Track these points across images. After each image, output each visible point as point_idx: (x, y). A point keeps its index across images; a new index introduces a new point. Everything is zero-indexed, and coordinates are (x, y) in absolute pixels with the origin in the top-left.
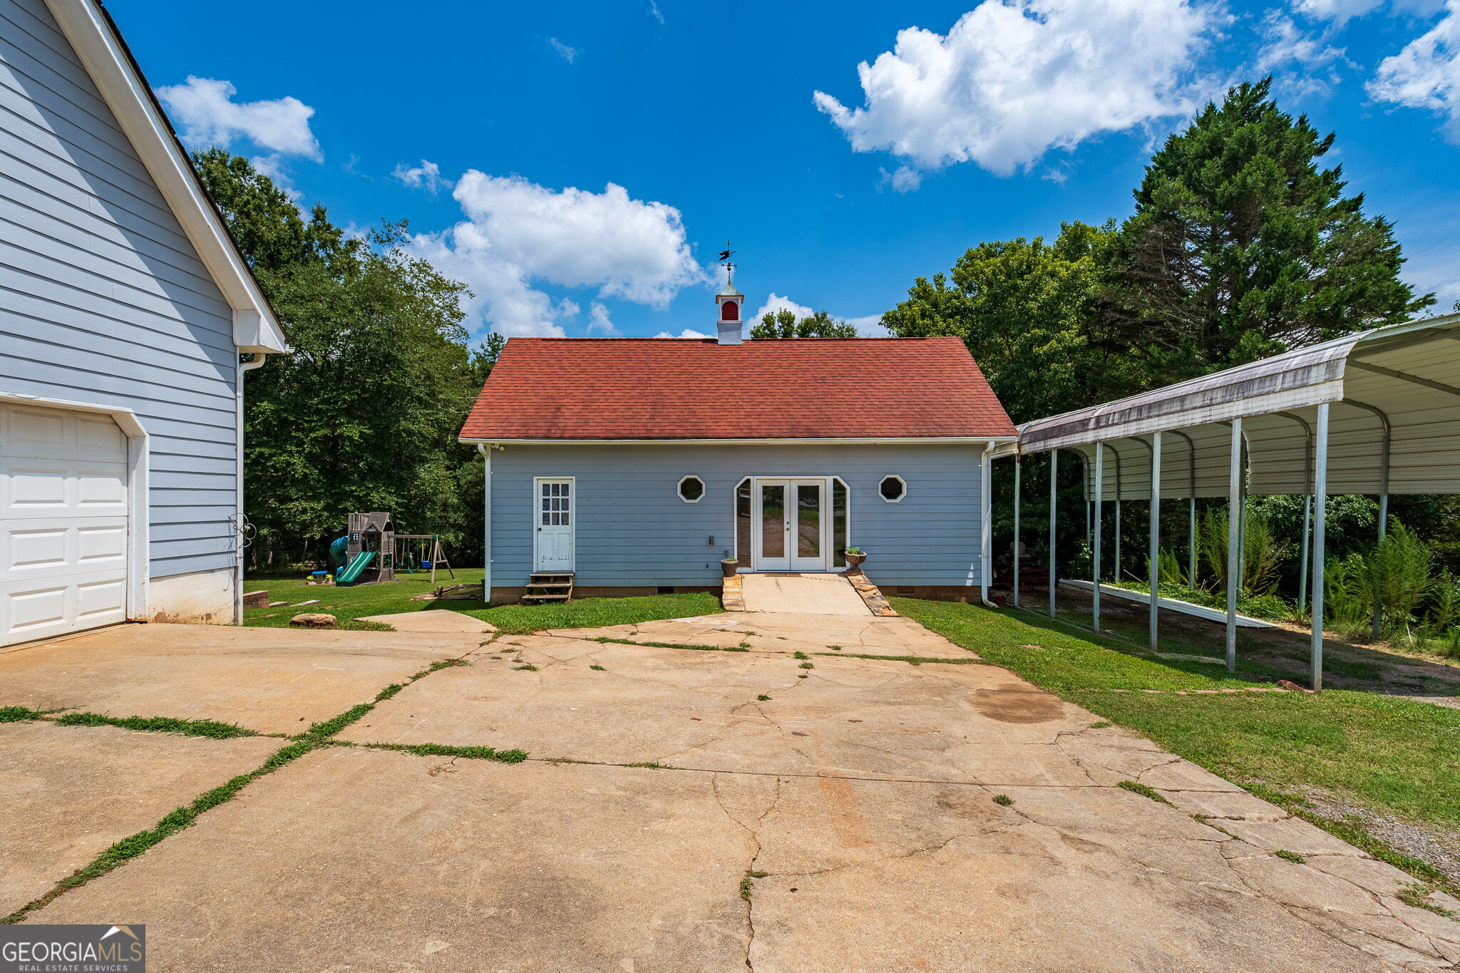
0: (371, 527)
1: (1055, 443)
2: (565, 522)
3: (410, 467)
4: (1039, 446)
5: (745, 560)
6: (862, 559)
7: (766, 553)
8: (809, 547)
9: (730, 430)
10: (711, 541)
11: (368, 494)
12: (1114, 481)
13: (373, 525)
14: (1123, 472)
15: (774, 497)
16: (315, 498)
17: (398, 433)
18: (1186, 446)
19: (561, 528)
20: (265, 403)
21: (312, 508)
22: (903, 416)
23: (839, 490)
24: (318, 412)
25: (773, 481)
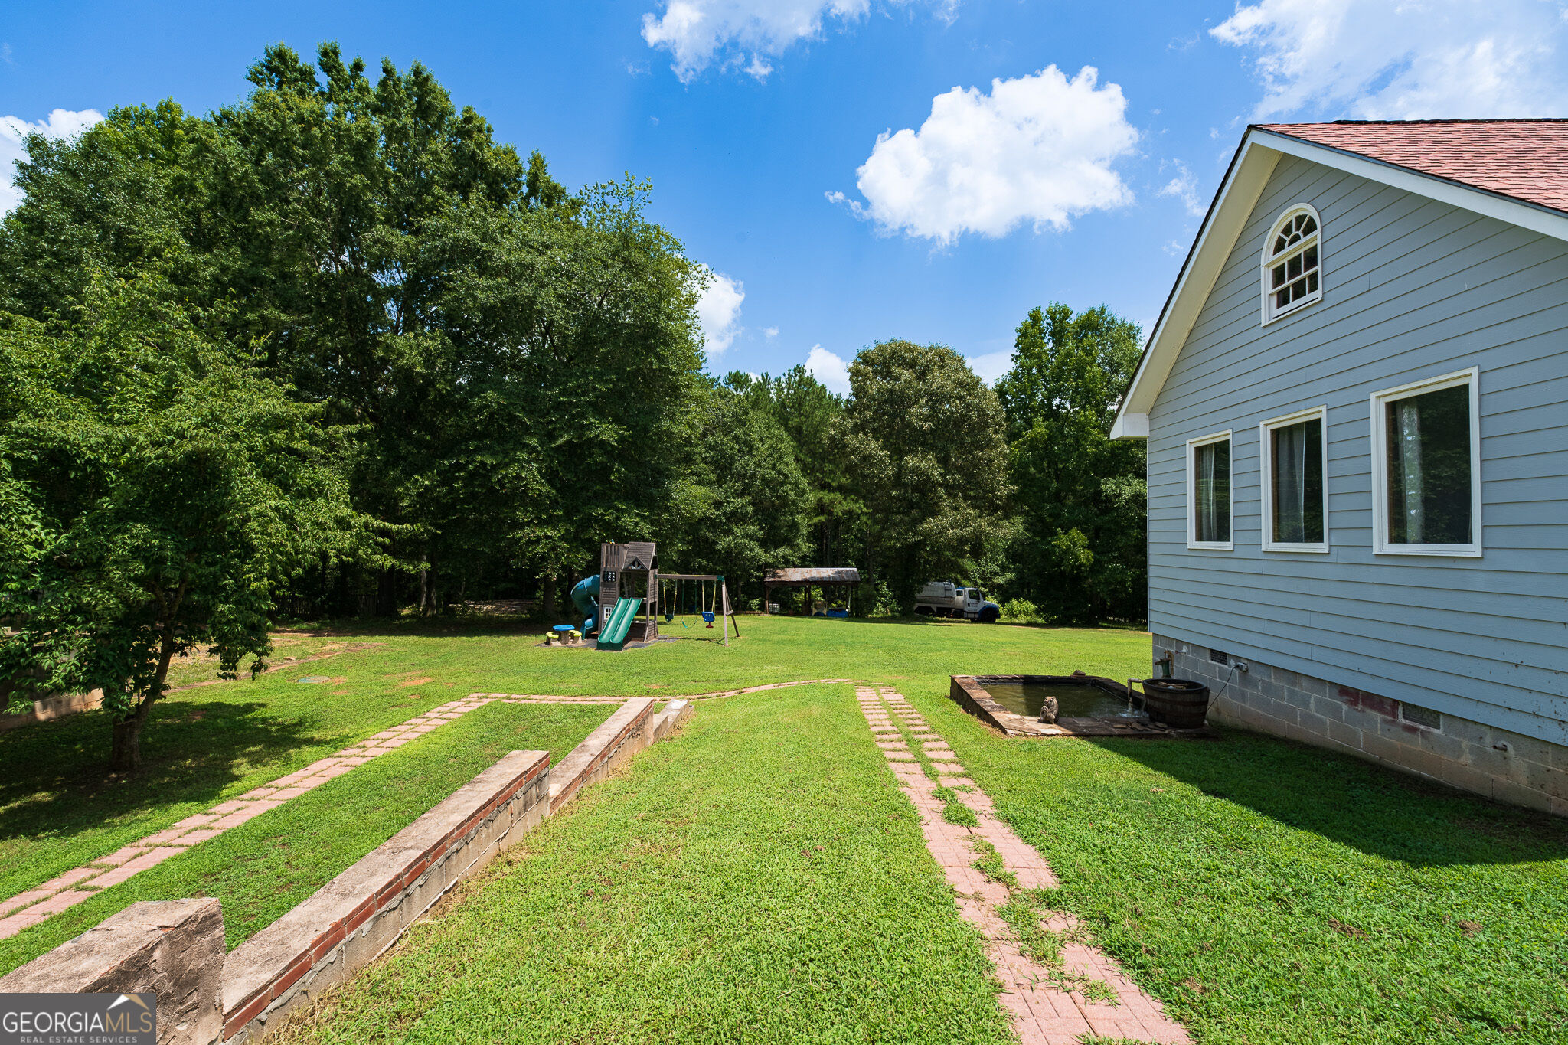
0: (633, 564)
3: (658, 484)
11: (618, 518)
13: (636, 559)
16: (551, 522)
17: (658, 434)
20: (490, 393)
21: (547, 537)
24: (558, 407)
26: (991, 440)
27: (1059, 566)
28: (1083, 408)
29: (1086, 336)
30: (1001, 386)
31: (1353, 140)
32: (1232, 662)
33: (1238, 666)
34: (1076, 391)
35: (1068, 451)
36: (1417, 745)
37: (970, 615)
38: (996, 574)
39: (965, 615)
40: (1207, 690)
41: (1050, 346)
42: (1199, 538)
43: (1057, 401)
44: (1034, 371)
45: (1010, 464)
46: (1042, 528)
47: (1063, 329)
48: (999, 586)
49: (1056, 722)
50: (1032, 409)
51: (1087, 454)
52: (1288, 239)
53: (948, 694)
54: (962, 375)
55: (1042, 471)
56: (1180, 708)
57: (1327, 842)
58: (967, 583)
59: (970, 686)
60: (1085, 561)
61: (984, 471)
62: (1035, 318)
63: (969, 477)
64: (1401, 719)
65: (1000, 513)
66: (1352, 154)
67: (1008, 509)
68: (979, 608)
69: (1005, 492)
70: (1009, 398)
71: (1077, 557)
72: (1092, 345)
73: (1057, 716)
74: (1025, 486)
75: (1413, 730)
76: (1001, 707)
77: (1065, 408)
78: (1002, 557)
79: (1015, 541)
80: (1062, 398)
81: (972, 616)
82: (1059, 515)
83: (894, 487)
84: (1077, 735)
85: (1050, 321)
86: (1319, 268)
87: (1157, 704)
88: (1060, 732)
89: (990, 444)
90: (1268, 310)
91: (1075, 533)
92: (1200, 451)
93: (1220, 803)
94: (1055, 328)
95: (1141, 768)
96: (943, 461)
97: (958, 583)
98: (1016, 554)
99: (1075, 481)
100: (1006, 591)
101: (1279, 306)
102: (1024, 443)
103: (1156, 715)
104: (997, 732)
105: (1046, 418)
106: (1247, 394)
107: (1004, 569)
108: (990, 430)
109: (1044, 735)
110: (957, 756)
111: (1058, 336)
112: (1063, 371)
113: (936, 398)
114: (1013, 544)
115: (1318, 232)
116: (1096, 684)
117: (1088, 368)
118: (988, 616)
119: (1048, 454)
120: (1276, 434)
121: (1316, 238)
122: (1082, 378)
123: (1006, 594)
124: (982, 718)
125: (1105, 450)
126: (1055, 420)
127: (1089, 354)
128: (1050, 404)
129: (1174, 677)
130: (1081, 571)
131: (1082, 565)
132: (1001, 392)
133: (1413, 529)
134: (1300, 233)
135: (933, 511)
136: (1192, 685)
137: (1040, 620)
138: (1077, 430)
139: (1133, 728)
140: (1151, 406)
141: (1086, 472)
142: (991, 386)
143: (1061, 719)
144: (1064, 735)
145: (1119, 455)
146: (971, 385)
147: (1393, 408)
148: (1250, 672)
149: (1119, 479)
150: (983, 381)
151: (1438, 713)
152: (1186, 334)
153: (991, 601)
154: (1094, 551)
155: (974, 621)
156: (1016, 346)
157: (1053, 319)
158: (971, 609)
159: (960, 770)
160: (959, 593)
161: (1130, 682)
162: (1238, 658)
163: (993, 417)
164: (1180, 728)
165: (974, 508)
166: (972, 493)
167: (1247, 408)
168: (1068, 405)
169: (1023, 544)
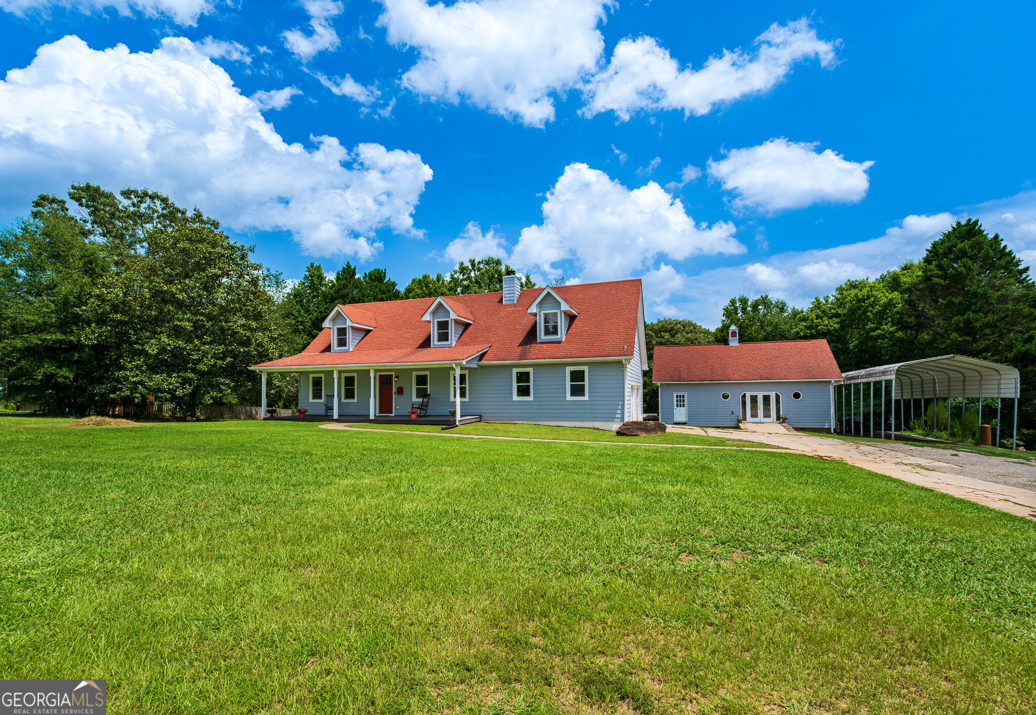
1: (852, 382)
2: (684, 406)
4: (848, 382)
5: (745, 419)
6: (786, 418)
7: (752, 416)
8: (767, 415)
9: (739, 378)
10: (733, 413)
12: (900, 391)
14: (904, 387)
15: (754, 399)
18: (919, 379)
19: (682, 408)
22: (800, 372)
23: (777, 397)
25: (754, 393)
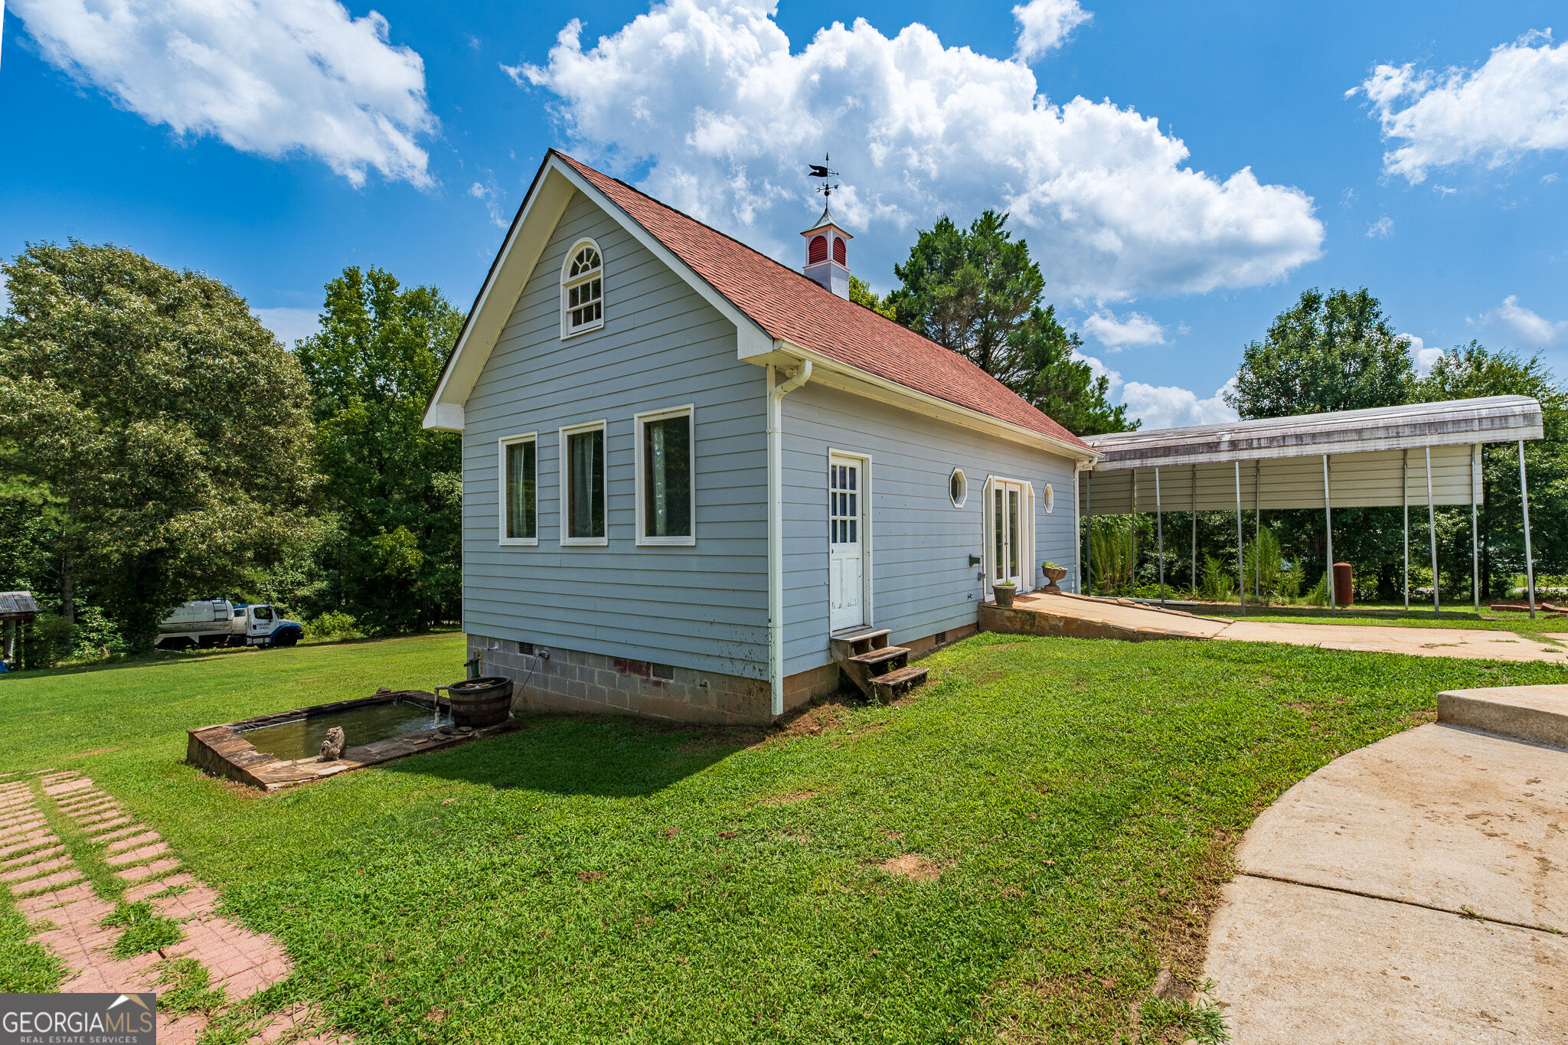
2: (853, 536)
19: (850, 547)
25: (999, 483)
26: (289, 415)
27: (382, 569)
28: (413, 394)
29: (415, 314)
30: (305, 350)
31: (626, 199)
32: (537, 652)
33: (541, 655)
34: (404, 373)
35: (396, 439)
36: (660, 695)
37: (256, 641)
38: (300, 584)
39: (249, 641)
40: (511, 683)
41: (372, 316)
42: (511, 534)
43: (380, 381)
44: (351, 340)
45: (318, 447)
46: (362, 527)
47: (387, 301)
48: (305, 600)
49: (342, 756)
50: (349, 385)
51: (416, 446)
52: (581, 266)
53: (184, 757)
54: (241, 324)
55: (362, 459)
56: (485, 707)
57: (592, 798)
58: (254, 598)
59: (219, 738)
60: (413, 563)
61: (278, 453)
62: (353, 277)
63: (253, 458)
64: (652, 678)
65: (302, 508)
66: (620, 208)
67: (314, 504)
68: (272, 628)
69: (311, 483)
70: (317, 367)
71: (404, 559)
72: (422, 327)
73: (343, 749)
74: (338, 475)
75: (657, 684)
76: (265, 757)
77: (390, 390)
78: (309, 563)
79: (328, 542)
80: (387, 379)
81: (261, 641)
82: (382, 512)
83: (113, 467)
84: (366, 766)
85: (371, 287)
86: (601, 299)
87: (462, 708)
88: (345, 767)
89: (285, 419)
90: (566, 328)
91: (402, 532)
92: (511, 449)
93: (508, 793)
94: (379, 297)
95: (436, 782)
96: (210, 434)
97: (238, 599)
98: (326, 559)
99: (402, 473)
100: (315, 604)
101: (574, 325)
102: (337, 424)
103: (461, 720)
104: (253, 792)
105: (366, 398)
106: (549, 400)
107: (311, 576)
108: (288, 403)
109: (322, 777)
110: (171, 846)
111: (383, 306)
112: (388, 348)
113: (197, 347)
114: (324, 546)
115: (601, 268)
116: (403, 698)
117: (418, 350)
118: (287, 637)
119: (369, 440)
120: (572, 439)
121: (599, 273)
122: (411, 360)
123: (313, 608)
124: (231, 778)
125: (436, 443)
126: (378, 402)
127: (419, 335)
128: (372, 383)
129: (482, 676)
130: (411, 575)
131: (411, 567)
132: (305, 358)
133: (660, 525)
134: (589, 263)
135: (192, 503)
136: (498, 680)
137: (358, 635)
138: (405, 417)
139: (435, 740)
140: (466, 399)
141: (415, 464)
142: (290, 347)
143: (348, 752)
144: (349, 770)
145: (452, 449)
146: (261, 340)
147: (649, 427)
148: (551, 659)
149: (451, 474)
150: (278, 338)
151: (672, 667)
152: (499, 332)
153: (293, 619)
154: (425, 552)
155: (262, 647)
156: (327, 305)
157: (376, 286)
158: (259, 632)
159: (175, 864)
160: (238, 614)
161: (438, 689)
162: (541, 647)
163: (292, 386)
164: (485, 727)
165: (264, 502)
166: (259, 481)
167: (549, 414)
168: (394, 387)
169: (339, 545)
